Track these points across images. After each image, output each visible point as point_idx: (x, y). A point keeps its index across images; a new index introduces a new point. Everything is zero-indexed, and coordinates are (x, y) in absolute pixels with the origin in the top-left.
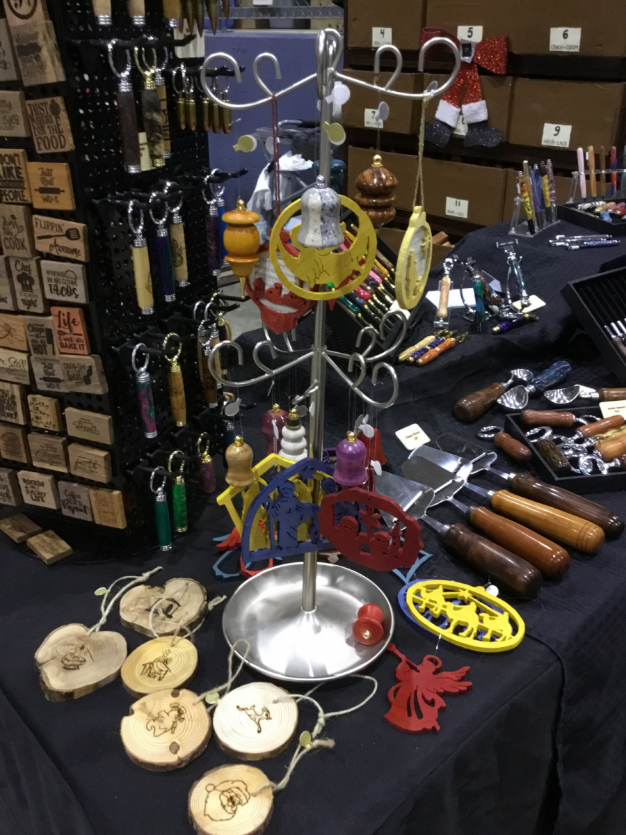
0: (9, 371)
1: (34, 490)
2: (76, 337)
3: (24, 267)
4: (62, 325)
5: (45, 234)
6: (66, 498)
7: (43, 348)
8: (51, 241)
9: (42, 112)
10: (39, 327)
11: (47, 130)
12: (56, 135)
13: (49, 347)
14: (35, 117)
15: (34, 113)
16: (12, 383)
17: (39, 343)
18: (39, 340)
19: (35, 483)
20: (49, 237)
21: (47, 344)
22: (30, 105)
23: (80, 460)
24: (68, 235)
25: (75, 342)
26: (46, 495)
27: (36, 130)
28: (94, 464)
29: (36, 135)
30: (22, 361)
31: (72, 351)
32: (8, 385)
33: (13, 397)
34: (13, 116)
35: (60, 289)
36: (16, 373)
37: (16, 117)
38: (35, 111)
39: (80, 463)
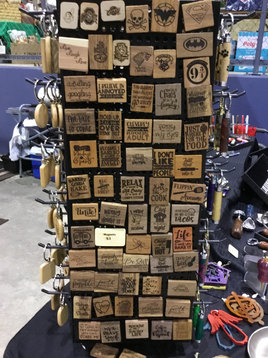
0: (135, 266)
1: (135, 330)
2: (186, 242)
3: (160, 210)
4: (179, 237)
5: (179, 191)
6: (156, 330)
7: (163, 251)
8: (183, 195)
9: (194, 130)
10: (163, 240)
11: (195, 139)
12: (201, 142)
13: (167, 250)
14: (189, 133)
15: (189, 131)
16: (135, 273)
17: (161, 248)
18: (160, 247)
19: (137, 326)
20: (182, 192)
21: (165, 248)
22: (187, 127)
23: (174, 308)
24: (195, 191)
25: (185, 245)
26: (143, 331)
27: (188, 140)
28: (183, 308)
29: (187, 142)
30: (146, 260)
31: (182, 250)
32: (133, 274)
33: (135, 280)
34: (175, 133)
35: (182, 219)
36: (140, 267)
37: (177, 133)
38: (190, 130)
39: (174, 309)
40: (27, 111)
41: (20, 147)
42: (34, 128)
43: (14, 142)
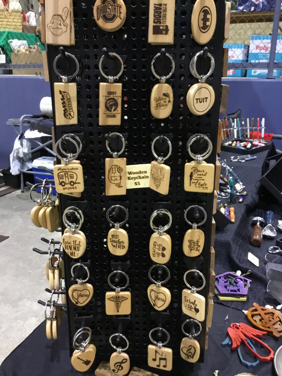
40: (29, 122)
41: (22, 160)
42: (36, 140)
43: (15, 155)
